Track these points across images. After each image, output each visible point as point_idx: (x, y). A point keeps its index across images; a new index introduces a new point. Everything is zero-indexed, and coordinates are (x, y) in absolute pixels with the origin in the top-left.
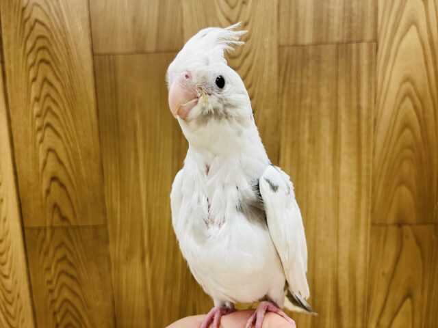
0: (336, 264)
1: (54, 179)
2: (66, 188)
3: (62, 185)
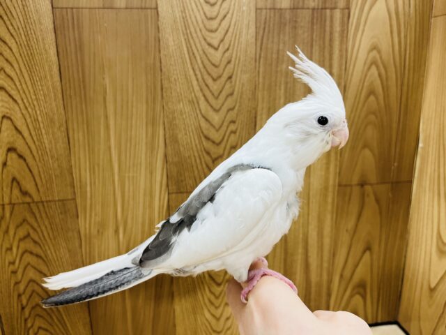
1: (10, 150)
2: (25, 160)
3: (21, 156)
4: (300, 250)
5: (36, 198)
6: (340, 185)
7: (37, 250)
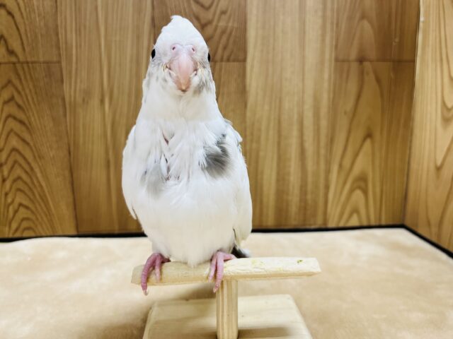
0: (302, 102)
2: (13, 17)
3: (10, 13)
4: (295, 133)
5: (22, 58)
6: (337, 60)
7: (21, 116)
